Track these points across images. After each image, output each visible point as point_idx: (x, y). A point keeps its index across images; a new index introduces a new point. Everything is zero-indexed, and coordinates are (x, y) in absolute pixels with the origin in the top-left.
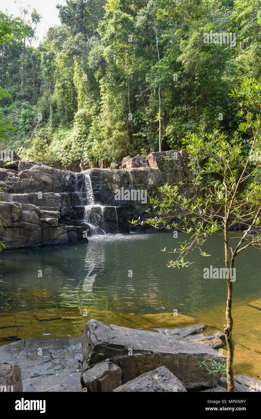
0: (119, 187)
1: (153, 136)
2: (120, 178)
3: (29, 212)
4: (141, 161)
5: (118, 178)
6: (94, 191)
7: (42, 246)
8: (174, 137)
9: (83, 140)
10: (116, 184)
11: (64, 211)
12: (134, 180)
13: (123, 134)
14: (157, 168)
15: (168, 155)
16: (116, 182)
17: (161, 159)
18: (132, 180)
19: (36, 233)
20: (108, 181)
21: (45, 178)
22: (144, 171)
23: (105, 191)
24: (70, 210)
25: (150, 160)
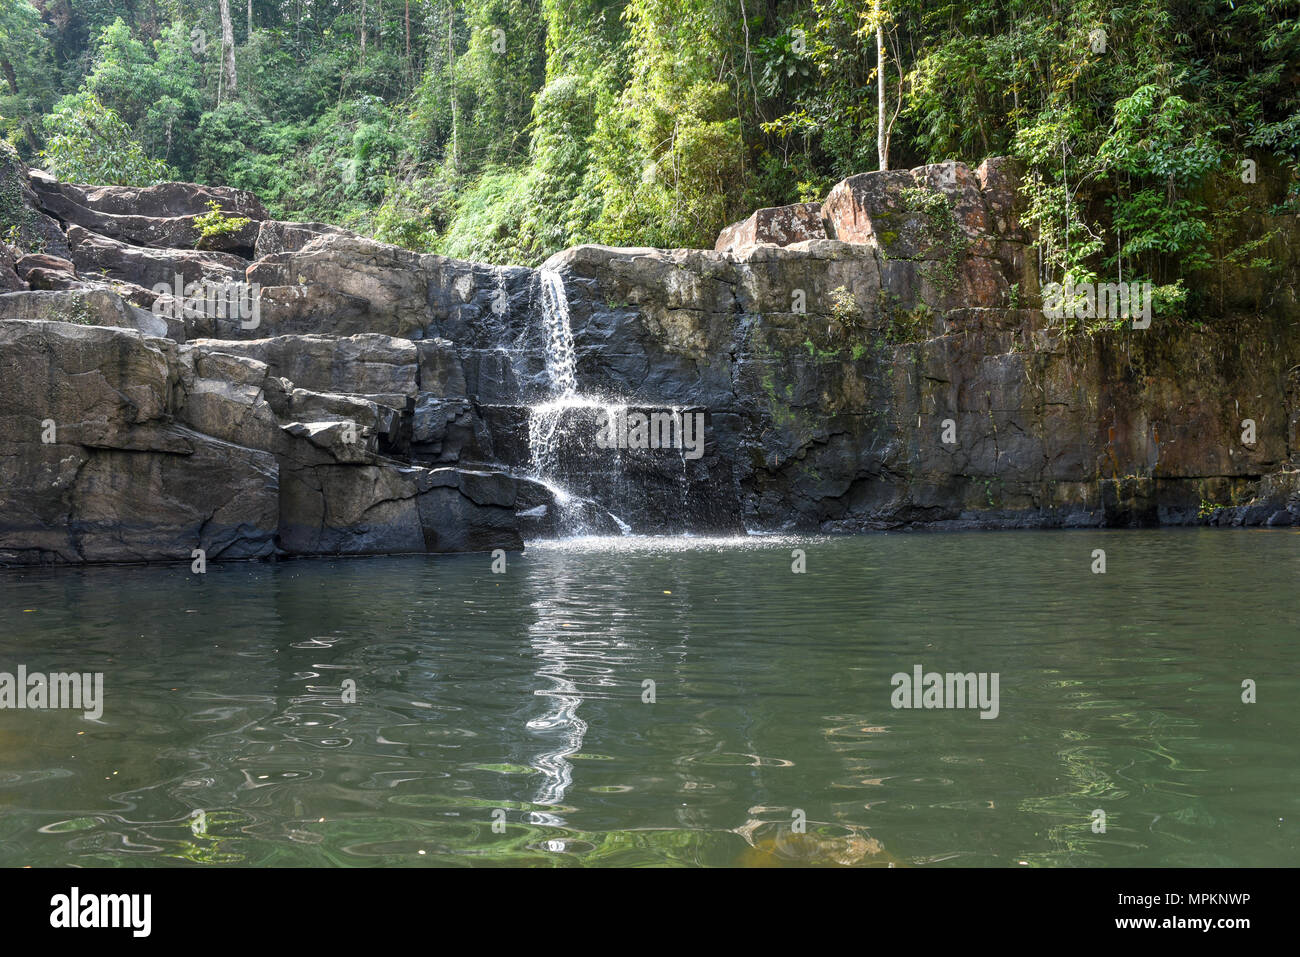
0: (693, 326)
1: (849, 124)
2: (698, 287)
3: (224, 386)
4: (795, 222)
5: (691, 288)
6: (579, 342)
7: (283, 558)
8: (947, 118)
9: (563, 192)
10: (680, 312)
11: (427, 419)
12: (762, 295)
13: (718, 128)
14: (874, 243)
15: (921, 185)
16: (680, 306)
17: (891, 204)
18: (755, 296)
19: (253, 489)
20: (644, 301)
21: (362, 283)
22: (811, 256)
23: (631, 344)
24: (458, 416)
25: (839, 213)
